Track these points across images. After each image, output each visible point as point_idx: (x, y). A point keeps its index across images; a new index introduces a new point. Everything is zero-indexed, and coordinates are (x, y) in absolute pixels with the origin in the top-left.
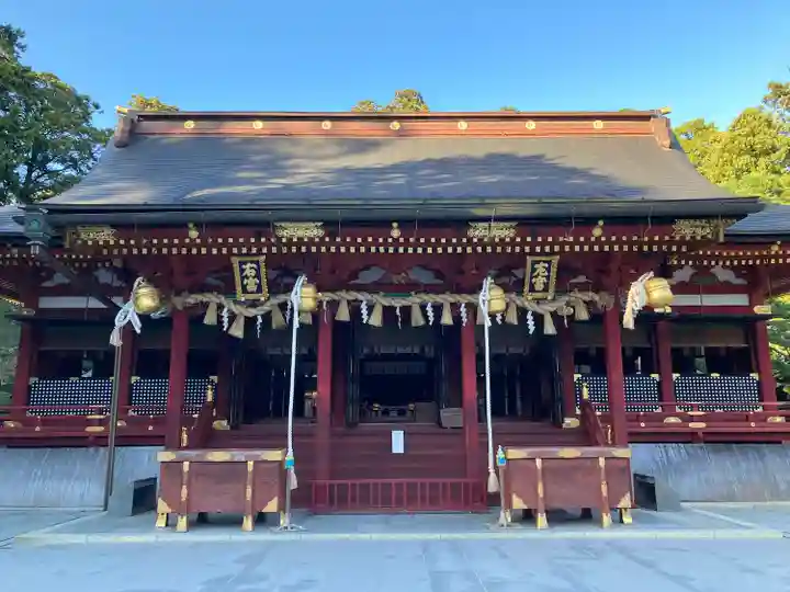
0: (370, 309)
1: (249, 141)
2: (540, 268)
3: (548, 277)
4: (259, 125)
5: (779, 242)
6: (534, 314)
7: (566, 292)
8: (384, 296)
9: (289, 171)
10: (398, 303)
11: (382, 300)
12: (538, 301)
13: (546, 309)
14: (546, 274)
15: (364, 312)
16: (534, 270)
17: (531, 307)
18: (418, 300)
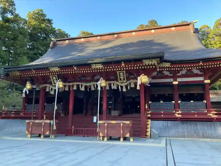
0: (81, 86)
1: (81, 44)
2: (121, 74)
3: (124, 76)
4: (82, 40)
5: (201, 62)
6: (121, 86)
7: (129, 80)
8: (85, 83)
9: (85, 51)
10: (88, 84)
11: (84, 84)
12: (122, 83)
13: (123, 85)
14: (123, 75)
15: (80, 87)
16: (120, 75)
17: (120, 84)
18: (92, 84)
